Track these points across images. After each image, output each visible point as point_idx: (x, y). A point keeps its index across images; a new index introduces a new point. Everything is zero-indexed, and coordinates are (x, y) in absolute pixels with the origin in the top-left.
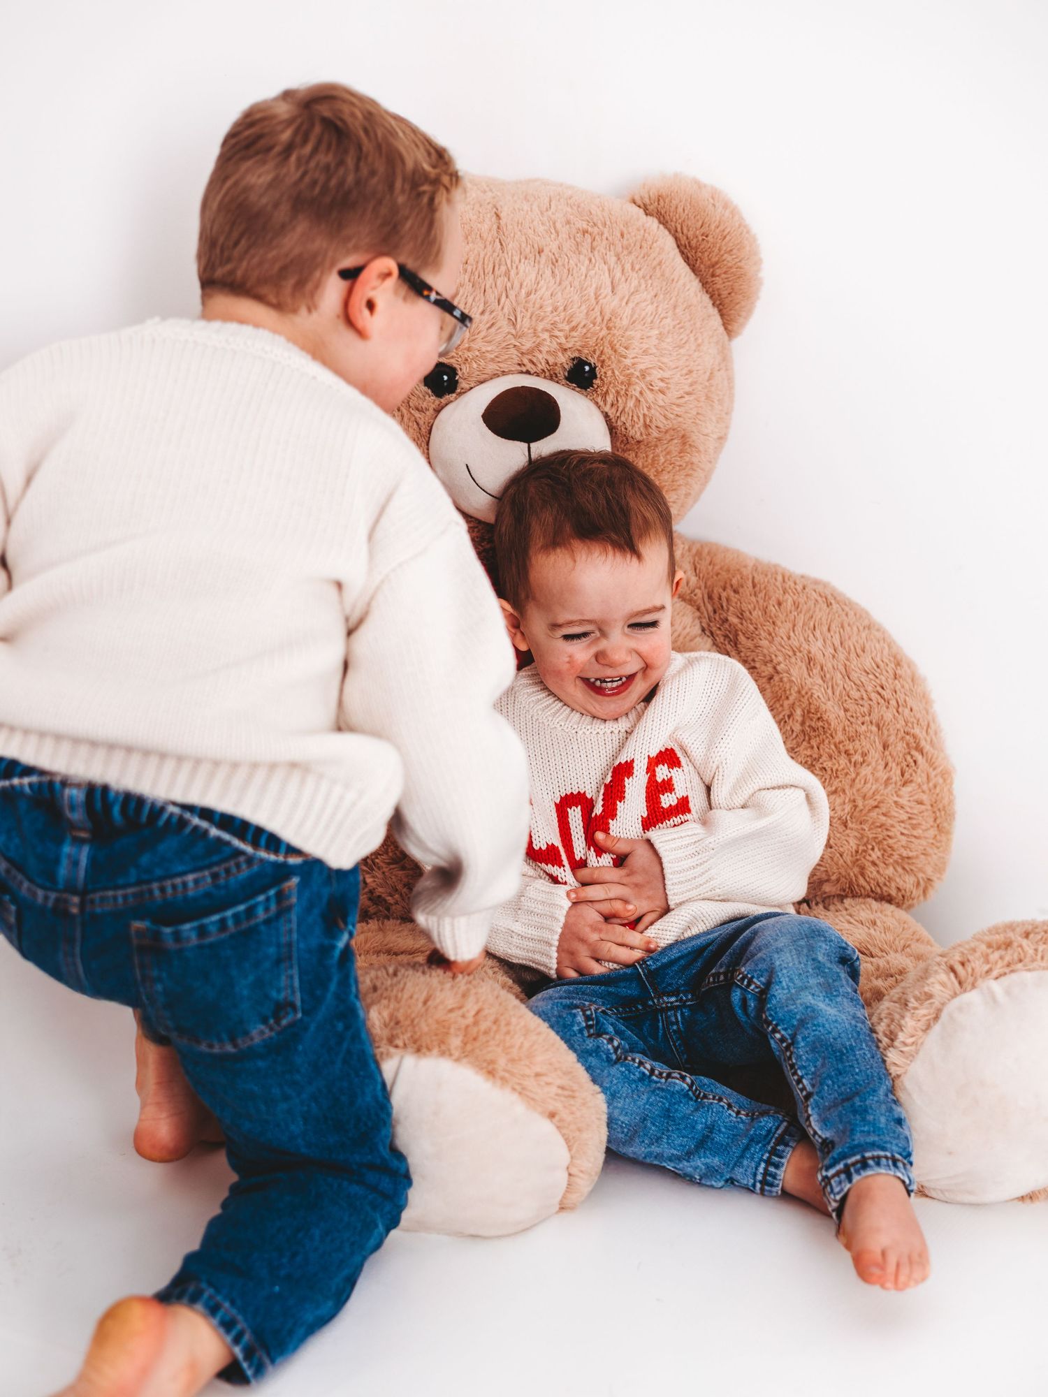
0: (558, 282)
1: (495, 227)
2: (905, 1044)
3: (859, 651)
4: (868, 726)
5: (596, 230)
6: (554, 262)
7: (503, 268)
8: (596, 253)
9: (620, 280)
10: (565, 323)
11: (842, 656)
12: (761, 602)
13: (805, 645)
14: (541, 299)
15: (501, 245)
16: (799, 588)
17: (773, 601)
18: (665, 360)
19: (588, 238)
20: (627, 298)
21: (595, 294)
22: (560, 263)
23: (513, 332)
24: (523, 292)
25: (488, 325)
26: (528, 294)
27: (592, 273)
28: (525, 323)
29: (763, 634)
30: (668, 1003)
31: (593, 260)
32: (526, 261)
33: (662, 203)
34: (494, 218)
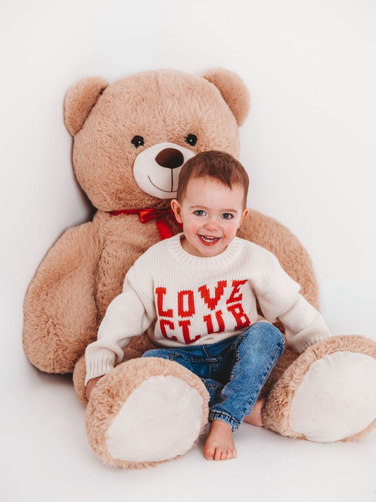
0: (181, 106)
1: (157, 86)
2: (297, 379)
3: (288, 244)
4: (292, 271)
5: (193, 88)
6: (179, 100)
7: (160, 102)
8: (194, 96)
9: (202, 106)
10: (184, 122)
11: (282, 245)
12: (253, 224)
13: (269, 241)
14: (175, 112)
15: (159, 93)
16: (267, 220)
17: (257, 224)
18: (220, 135)
19: (191, 91)
20: (205, 112)
21: (194, 111)
22: (181, 99)
23: (165, 125)
24: (168, 110)
25: (156, 122)
26: (170, 111)
27: (193, 103)
28: (169, 122)
29: (254, 236)
30: (213, 360)
31: (193, 99)
32: (169, 99)
33: (216, 77)
34: (156, 83)
